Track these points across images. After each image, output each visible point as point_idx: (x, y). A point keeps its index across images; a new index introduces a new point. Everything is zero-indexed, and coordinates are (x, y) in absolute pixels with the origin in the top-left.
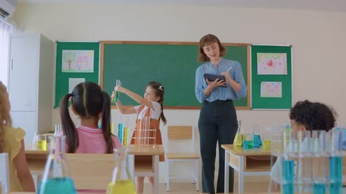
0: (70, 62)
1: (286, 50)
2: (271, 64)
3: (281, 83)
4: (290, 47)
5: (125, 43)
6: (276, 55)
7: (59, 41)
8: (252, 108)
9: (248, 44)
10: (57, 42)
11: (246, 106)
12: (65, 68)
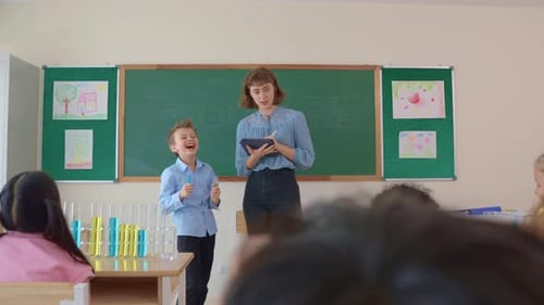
0: (66, 101)
1: (444, 75)
2: (416, 100)
3: (434, 133)
4: (450, 70)
5: (161, 68)
6: (425, 84)
7: (49, 66)
8: (385, 177)
9: (375, 67)
10: (45, 68)
11: (375, 174)
12: (58, 113)
